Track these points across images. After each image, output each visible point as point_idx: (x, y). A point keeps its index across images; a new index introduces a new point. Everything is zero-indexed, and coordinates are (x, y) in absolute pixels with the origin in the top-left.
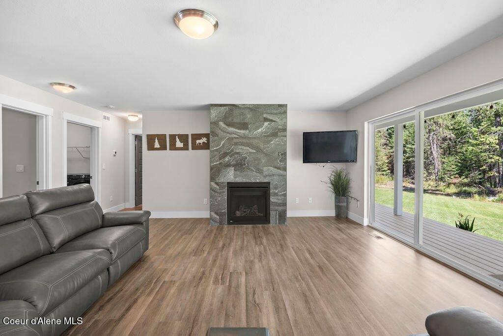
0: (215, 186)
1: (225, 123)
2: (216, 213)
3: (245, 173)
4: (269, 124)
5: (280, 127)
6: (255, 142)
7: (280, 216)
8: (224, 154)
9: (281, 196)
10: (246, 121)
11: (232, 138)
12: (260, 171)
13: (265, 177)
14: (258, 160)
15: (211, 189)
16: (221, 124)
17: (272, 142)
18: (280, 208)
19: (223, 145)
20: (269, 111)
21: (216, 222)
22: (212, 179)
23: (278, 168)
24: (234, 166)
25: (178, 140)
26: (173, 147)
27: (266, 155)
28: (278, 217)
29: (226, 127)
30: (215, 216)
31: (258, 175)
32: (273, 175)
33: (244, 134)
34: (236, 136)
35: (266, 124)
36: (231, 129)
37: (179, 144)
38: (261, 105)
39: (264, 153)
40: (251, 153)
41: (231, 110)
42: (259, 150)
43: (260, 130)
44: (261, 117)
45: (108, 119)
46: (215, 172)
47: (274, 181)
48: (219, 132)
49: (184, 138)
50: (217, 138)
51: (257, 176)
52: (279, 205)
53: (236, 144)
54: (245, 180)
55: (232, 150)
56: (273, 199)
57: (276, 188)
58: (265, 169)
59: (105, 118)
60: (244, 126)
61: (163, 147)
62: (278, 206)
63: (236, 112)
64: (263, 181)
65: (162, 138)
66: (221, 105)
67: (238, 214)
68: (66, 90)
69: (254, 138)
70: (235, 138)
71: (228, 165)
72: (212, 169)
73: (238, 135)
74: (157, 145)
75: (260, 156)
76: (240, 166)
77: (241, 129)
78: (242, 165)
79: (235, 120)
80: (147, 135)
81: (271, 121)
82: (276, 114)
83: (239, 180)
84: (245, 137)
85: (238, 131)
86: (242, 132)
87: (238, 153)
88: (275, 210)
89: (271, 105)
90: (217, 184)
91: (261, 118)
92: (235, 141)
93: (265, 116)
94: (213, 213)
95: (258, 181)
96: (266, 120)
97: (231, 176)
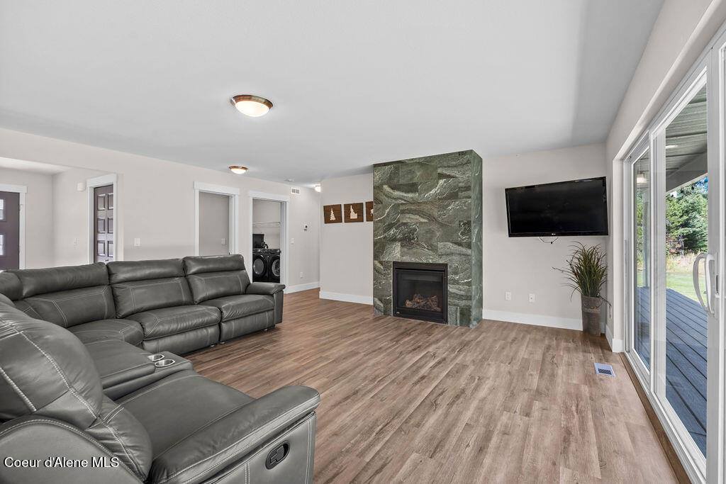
0: (379, 265)
1: (390, 187)
2: (380, 300)
3: (415, 250)
4: (445, 182)
5: (461, 185)
6: (426, 208)
7: (462, 314)
8: (389, 225)
9: (463, 284)
10: (415, 180)
11: (399, 205)
12: (433, 248)
13: (441, 256)
14: (431, 232)
15: (374, 269)
16: (385, 187)
17: (450, 208)
18: (463, 303)
19: (388, 214)
20: (445, 164)
21: (380, 310)
22: (376, 257)
23: (460, 244)
24: (400, 240)
25: (352, 210)
26: (348, 220)
27: (442, 225)
28: (458, 314)
29: (391, 191)
30: (379, 302)
31: (430, 252)
32: (452, 254)
33: (412, 198)
34: (403, 202)
35: (441, 182)
36: (397, 193)
37: (354, 215)
38: (435, 157)
39: (439, 223)
40: (421, 223)
41: (397, 169)
42: (432, 219)
43: (433, 192)
44: (435, 173)
45: (298, 192)
46: (379, 248)
47: (454, 262)
48: (383, 198)
49: (358, 207)
50: (380, 205)
51: (430, 255)
52: (460, 297)
53: (403, 212)
54: (414, 260)
55: (398, 221)
56: (451, 289)
57: (456, 273)
58: (440, 245)
59: (294, 191)
60: (412, 187)
61: (338, 220)
62: (459, 299)
63: (402, 171)
64: (437, 262)
65: (337, 208)
66: (385, 164)
67: (409, 304)
68: (240, 172)
69: (425, 203)
70: (402, 204)
71: (394, 240)
72: (375, 244)
73: (405, 200)
74: (333, 218)
75: (434, 227)
76: (408, 240)
77: (408, 192)
78: (410, 240)
79: (401, 181)
80: (324, 207)
81: (449, 177)
82: (455, 166)
83: (407, 259)
84: (414, 202)
85: (405, 195)
86: (410, 195)
87: (405, 224)
88: (455, 305)
89: (448, 155)
90: (381, 263)
91: (435, 175)
92: (402, 208)
93: (439, 171)
94: (376, 299)
95: (431, 261)
96: (441, 176)
97: (396, 253)
